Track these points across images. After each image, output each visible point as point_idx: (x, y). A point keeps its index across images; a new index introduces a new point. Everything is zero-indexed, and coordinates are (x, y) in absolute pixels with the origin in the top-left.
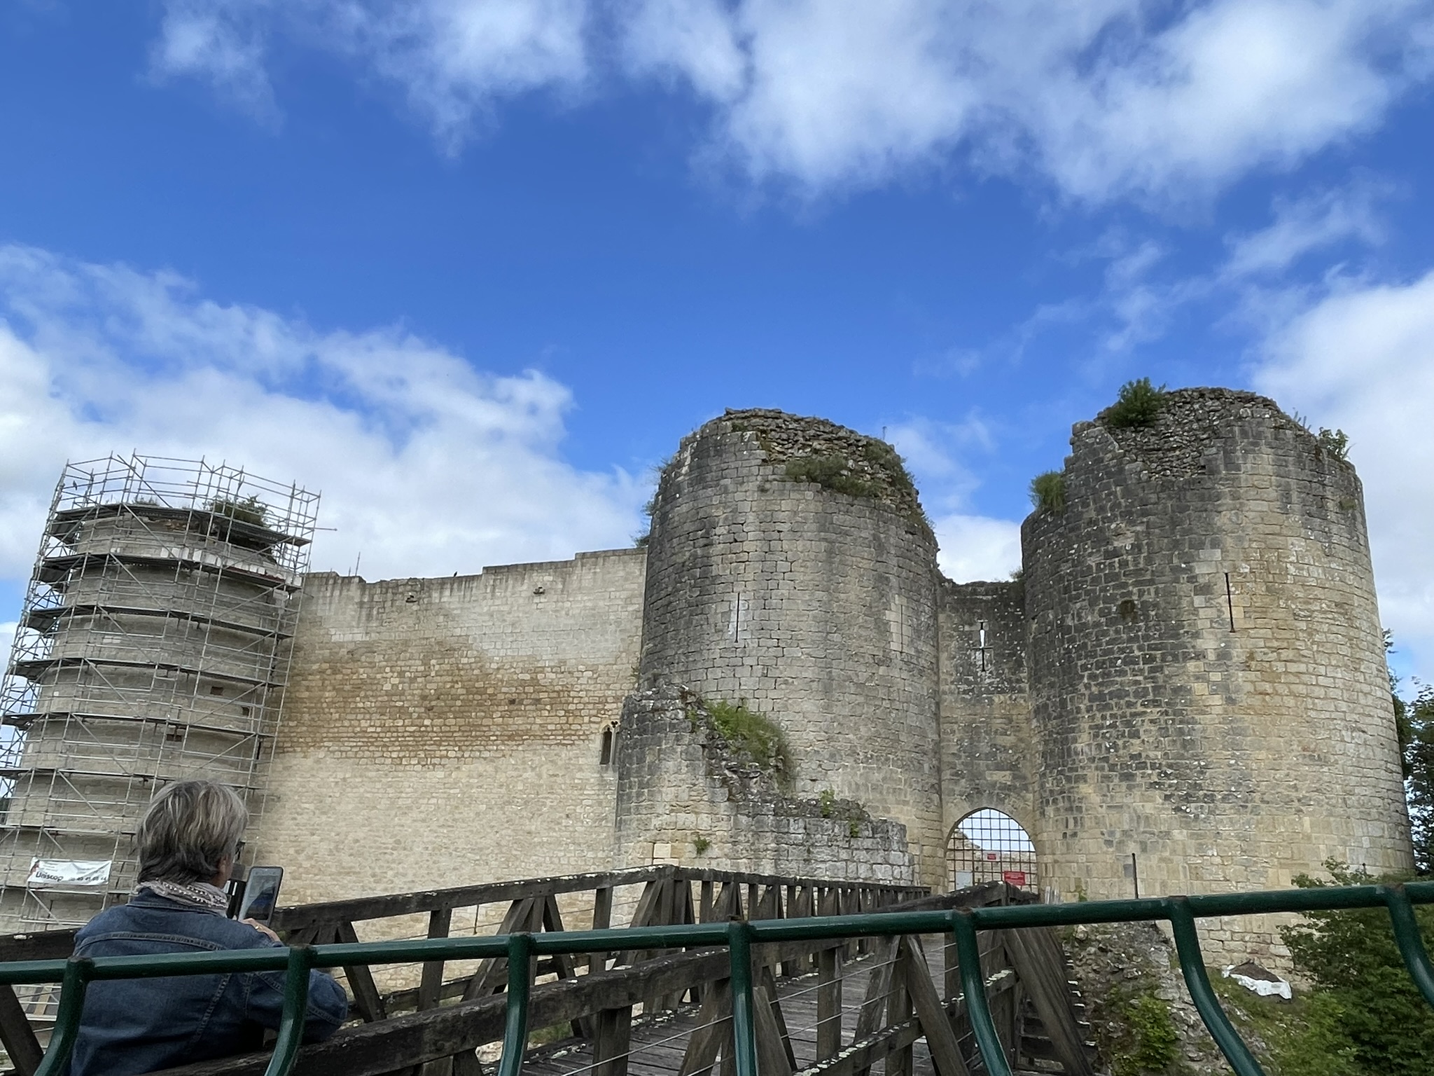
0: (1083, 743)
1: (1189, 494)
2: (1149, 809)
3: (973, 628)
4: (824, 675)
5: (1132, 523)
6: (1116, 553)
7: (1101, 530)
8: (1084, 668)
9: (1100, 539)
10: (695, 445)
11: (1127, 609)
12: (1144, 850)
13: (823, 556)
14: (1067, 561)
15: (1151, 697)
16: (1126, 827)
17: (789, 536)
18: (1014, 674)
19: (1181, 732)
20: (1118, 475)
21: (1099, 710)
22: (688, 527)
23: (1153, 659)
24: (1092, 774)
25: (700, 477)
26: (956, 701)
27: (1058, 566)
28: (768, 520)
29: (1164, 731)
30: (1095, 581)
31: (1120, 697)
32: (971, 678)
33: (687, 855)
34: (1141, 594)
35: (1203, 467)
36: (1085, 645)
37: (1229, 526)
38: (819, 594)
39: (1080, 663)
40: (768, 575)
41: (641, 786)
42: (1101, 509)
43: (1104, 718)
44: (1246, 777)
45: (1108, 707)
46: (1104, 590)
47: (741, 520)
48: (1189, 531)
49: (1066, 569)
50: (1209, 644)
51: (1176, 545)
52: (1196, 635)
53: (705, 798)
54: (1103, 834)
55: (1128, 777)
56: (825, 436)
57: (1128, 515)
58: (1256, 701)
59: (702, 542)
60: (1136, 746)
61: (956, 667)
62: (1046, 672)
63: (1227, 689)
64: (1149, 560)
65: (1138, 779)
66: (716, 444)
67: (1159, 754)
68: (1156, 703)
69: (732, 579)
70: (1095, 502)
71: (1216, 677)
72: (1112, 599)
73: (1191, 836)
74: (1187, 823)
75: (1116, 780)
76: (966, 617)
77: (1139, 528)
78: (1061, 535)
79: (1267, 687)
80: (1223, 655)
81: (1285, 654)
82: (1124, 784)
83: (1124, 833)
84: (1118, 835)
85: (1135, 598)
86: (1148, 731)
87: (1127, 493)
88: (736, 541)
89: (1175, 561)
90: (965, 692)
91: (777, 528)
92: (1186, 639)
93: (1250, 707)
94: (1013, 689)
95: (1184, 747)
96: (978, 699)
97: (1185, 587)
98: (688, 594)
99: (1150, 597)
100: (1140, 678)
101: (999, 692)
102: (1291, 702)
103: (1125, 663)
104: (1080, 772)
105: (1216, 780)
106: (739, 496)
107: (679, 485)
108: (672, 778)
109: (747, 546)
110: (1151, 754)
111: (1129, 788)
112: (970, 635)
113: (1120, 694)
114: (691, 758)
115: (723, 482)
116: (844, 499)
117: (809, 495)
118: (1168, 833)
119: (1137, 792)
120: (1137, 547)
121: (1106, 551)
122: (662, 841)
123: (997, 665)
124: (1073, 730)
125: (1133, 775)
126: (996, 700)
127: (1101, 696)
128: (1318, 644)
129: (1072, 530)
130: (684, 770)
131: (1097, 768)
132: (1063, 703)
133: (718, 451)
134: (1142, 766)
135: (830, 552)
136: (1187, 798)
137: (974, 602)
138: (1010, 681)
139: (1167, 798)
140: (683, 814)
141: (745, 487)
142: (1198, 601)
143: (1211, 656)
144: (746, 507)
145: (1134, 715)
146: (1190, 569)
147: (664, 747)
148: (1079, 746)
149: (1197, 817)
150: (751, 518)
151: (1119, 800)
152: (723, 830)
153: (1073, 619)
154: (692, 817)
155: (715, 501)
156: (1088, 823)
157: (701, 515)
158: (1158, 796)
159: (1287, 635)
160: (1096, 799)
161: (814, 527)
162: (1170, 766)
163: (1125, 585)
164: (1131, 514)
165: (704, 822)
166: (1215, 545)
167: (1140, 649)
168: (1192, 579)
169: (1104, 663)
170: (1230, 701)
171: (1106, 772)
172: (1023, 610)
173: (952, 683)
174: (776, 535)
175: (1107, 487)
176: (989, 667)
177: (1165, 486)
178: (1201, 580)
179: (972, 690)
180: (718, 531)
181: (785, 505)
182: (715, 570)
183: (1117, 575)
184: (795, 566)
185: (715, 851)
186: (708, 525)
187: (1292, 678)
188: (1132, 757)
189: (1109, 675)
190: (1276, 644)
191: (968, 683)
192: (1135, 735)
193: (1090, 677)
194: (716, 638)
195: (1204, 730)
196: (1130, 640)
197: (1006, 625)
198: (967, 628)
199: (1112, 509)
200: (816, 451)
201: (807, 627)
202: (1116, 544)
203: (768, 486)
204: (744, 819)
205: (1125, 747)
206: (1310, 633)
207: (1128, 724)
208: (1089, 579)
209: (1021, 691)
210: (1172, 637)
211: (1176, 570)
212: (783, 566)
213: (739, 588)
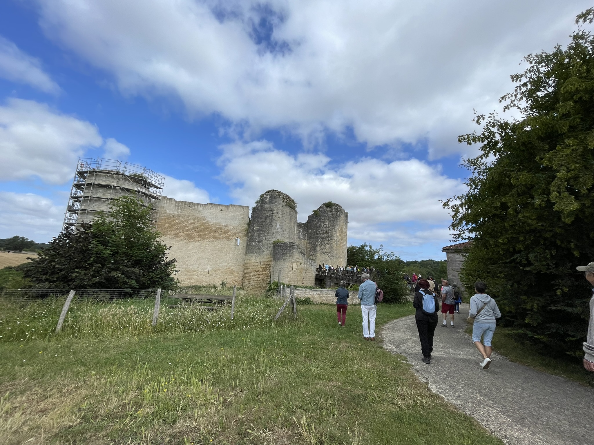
0: (318, 249)
1: (335, 219)
4: (289, 237)
6: (326, 225)
9: (324, 222)
11: (326, 232)
16: (323, 260)
17: (286, 215)
20: (327, 214)
22: (268, 209)
23: (329, 239)
24: (319, 252)
25: (271, 201)
28: (283, 211)
29: (329, 248)
30: (322, 228)
32: (299, 237)
35: (337, 215)
36: (320, 236)
37: (339, 224)
38: (289, 224)
39: (319, 238)
40: (283, 220)
42: (324, 218)
43: (321, 246)
44: (337, 255)
45: (322, 244)
46: (324, 229)
47: (278, 210)
48: (335, 224)
49: (318, 225)
50: (335, 238)
51: (333, 225)
55: (324, 253)
56: (289, 198)
59: (272, 213)
60: (325, 250)
62: (312, 238)
63: (336, 244)
64: (330, 226)
66: (275, 197)
67: (328, 251)
68: (329, 245)
69: (277, 220)
71: (335, 242)
72: (325, 231)
76: (299, 228)
77: (329, 222)
78: (318, 220)
79: (340, 244)
80: (337, 240)
87: (328, 217)
88: (278, 214)
92: (333, 237)
93: (338, 246)
95: (331, 250)
97: (334, 231)
98: (268, 221)
99: (329, 231)
100: (327, 241)
102: (341, 246)
103: (325, 239)
104: (317, 252)
105: (334, 255)
106: (278, 206)
107: (266, 202)
108: (296, 255)
109: (280, 215)
112: (300, 231)
113: (324, 243)
115: (276, 204)
116: (292, 210)
117: (289, 208)
119: (325, 256)
120: (329, 224)
122: (295, 263)
123: (303, 235)
124: (316, 247)
126: (302, 240)
129: (320, 220)
130: (298, 254)
132: (315, 243)
134: (326, 252)
135: (290, 218)
136: (331, 257)
137: (301, 226)
138: (304, 238)
139: (329, 256)
141: (280, 205)
142: (335, 233)
143: (335, 240)
144: (280, 209)
145: (326, 246)
147: (294, 250)
149: (331, 259)
150: (280, 211)
151: (323, 256)
152: (303, 262)
153: (318, 232)
154: (299, 260)
155: (274, 206)
157: (272, 208)
158: (327, 256)
160: (319, 256)
161: (289, 214)
162: (329, 253)
163: (326, 229)
164: (328, 220)
165: (301, 261)
166: (337, 226)
167: (327, 238)
171: (321, 253)
172: (307, 228)
177: (333, 217)
179: (299, 239)
180: (275, 211)
181: (285, 210)
182: (274, 218)
183: (326, 227)
186: (273, 210)
187: (342, 243)
189: (323, 240)
190: (341, 239)
192: (326, 248)
193: (320, 240)
194: (274, 229)
195: (333, 249)
196: (326, 236)
197: (305, 229)
199: (326, 218)
200: (288, 201)
201: (287, 229)
203: (283, 206)
204: (306, 260)
206: (344, 238)
209: (306, 240)
210: (331, 237)
211: (333, 228)
212: (285, 219)
213: (278, 222)
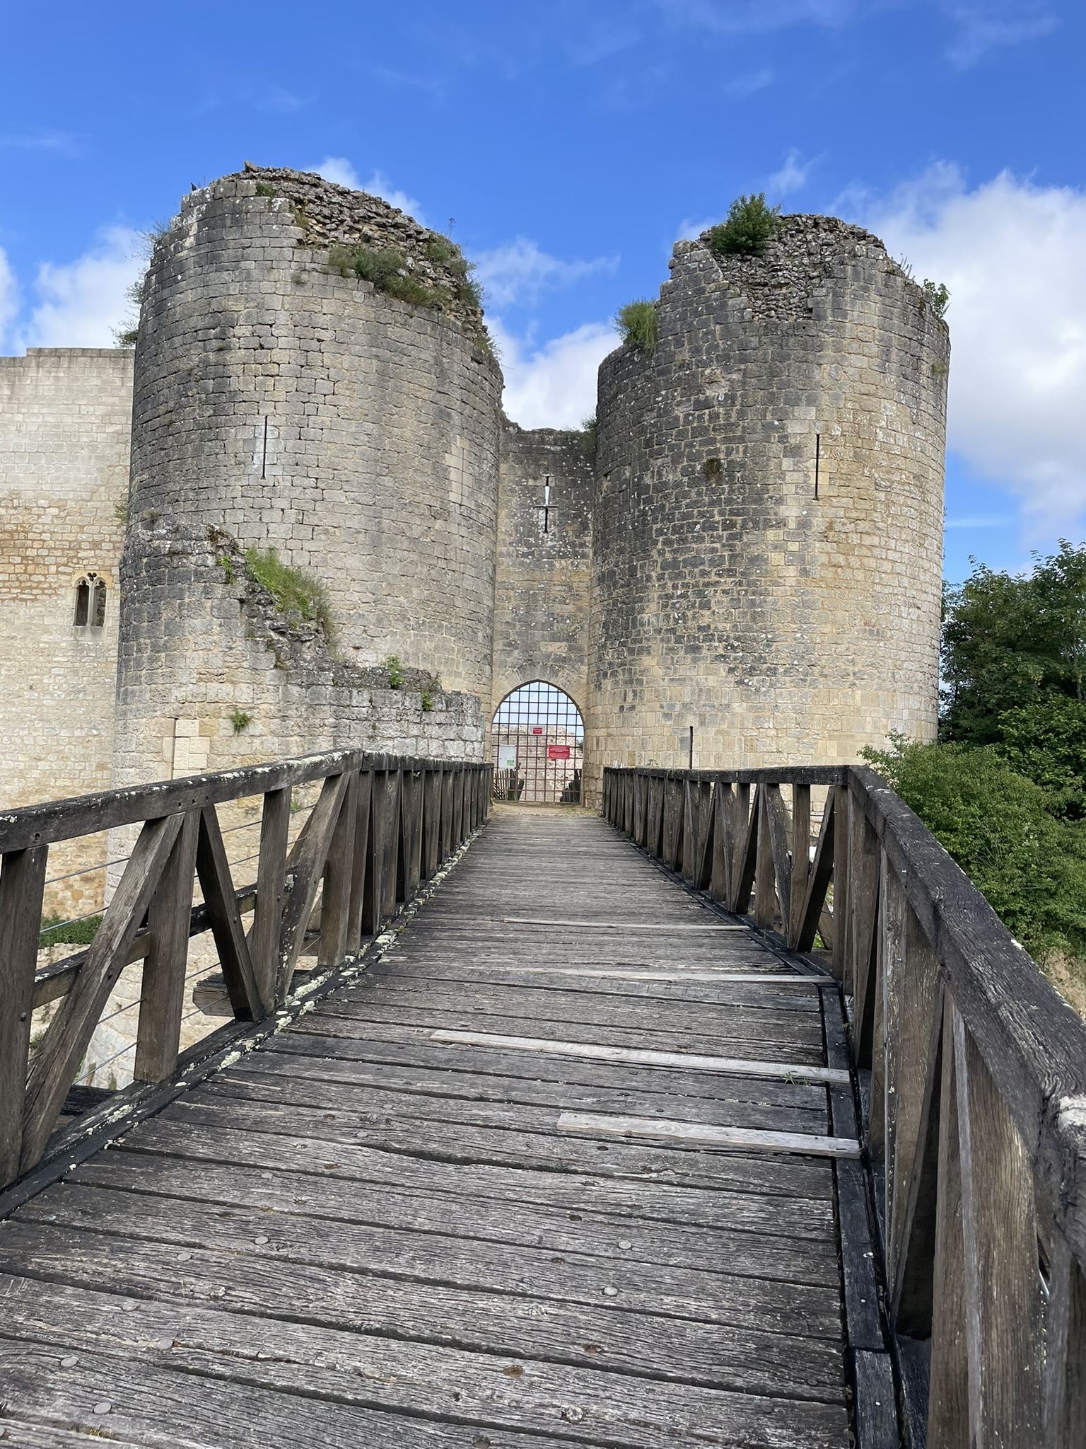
0: (651, 613)
1: (792, 340)
2: (712, 681)
3: (538, 483)
4: (372, 527)
5: (728, 370)
6: (707, 404)
7: (694, 375)
8: (660, 532)
9: (692, 386)
10: (204, 208)
11: (713, 468)
12: (702, 723)
13: (374, 378)
14: (651, 410)
15: (726, 566)
16: (687, 700)
17: (332, 348)
18: (577, 537)
19: (753, 604)
20: (719, 311)
21: (671, 579)
22: (196, 322)
23: (733, 525)
24: (657, 646)
25: (211, 253)
26: (514, 564)
27: (642, 416)
28: (304, 325)
29: (735, 603)
30: (681, 435)
31: (695, 566)
32: (532, 540)
33: (223, 732)
34: (728, 454)
35: (810, 310)
36: (663, 506)
37: (826, 382)
38: (369, 427)
39: (655, 527)
40: (306, 396)
41: (156, 649)
42: (696, 351)
43: (675, 587)
44: (808, 651)
45: (680, 575)
46: (691, 446)
47: (268, 319)
48: (786, 385)
49: (650, 419)
50: (791, 511)
52: (780, 501)
53: (245, 664)
54: (662, 707)
55: (695, 649)
56: (379, 219)
57: (724, 359)
58: (829, 573)
59: (215, 344)
60: (705, 617)
61: (516, 525)
62: (615, 536)
63: (803, 559)
64: (742, 414)
65: (704, 651)
66: (235, 211)
67: (728, 626)
68: (731, 573)
69: (257, 396)
70: (690, 343)
71: (794, 547)
72: (697, 457)
73: (749, 709)
74: (748, 697)
75: (682, 653)
76: (530, 471)
77: (734, 376)
78: (648, 379)
79: (841, 559)
80: (804, 524)
81: (863, 526)
82: (689, 657)
83: (685, 705)
84: (677, 708)
85: (722, 456)
86: (719, 601)
87: (727, 334)
88: (262, 347)
89: (769, 417)
90: (525, 555)
91: (317, 335)
92: (770, 504)
93: (822, 579)
94: (575, 554)
95: (754, 619)
96: (538, 564)
97: (775, 448)
98: (195, 413)
99: (737, 457)
100: (717, 545)
101: (561, 557)
102: (860, 575)
103: (704, 529)
104: (644, 644)
105: (782, 653)
106: (266, 286)
107: (181, 262)
108: (200, 639)
109: (277, 355)
110: (720, 626)
111: (695, 660)
112: (533, 491)
113: (695, 562)
114: (225, 617)
115: (243, 264)
116: (400, 306)
117: (359, 296)
118: (728, 706)
119: (701, 666)
120: (731, 398)
121: (697, 401)
122: (188, 716)
123: (561, 526)
124: (641, 599)
125: (699, 648)
126: (557, 565)
127: (674, 564)
128: (894, 516)
129: (661, 373)
130: (216, 629)
131: (662, 640)
132: (633, 571)
133: (237, 220)
134: (709, 639)
135: (382, 374)
136: (751, 671)
137: (543, 453)
138: (573, 545)
139: (731, 670)
140: (215, 685)
141: (275, 275)
142: (787, 463)
143: (792, 525)
144: (276, 302)
145: (707, 585)
146: (783, 428)
147: (187, 600)
148: (646, 617)
149: (758, 690)
150: (283, 318)
151: (681, 671)
152: (269, 702)
153: (652, 477)
154: (228, 688)
155: (234, 289)
156: (647, 696)
157: (214, 306)
158: (722, 669)
159: (867, 505)
160: (658, 671)
161: (364, 338)
162: (737, 639)
163: (712, 441)
164: (728, 357)
165: (243, 694)
166: (811, 401)
167: (721, 513)
168: (783, 439)
169: (682, 527)
170: (804, 572)
171: (672, 644)
172: (594, 464)
173: (511, 544)
174: (315, 344)
175: (705, 324)
176: (552, 529)
177: (768, 330)
178: (792, 441)
179: (532, 554)
180: (238, 331)
181: (328, 306)
182: (234, 384)
183: (706, 429)
184: (340, 388)
185: (256, 727)
186: (222, 323)
187: (865, 551)
188: (700, 628)
189: (684, 541)
190: (854, 514)
191: (529, 545)
192: (706, 606)
193: (666, 543)
194: (236, 472)
195: (775, 603)
196: (712, 503)
197: (574, 481)
198: (531, 482)
199: (708, 352)
200: (367, 239)
201: (353, 463)
202: (708, 393)
203: (305, 277)
204: (295, 690)
205: (694, 618)
206: (888, 504)
207: (700, 594)
208: (674, 432)
209: (584, 556)
210: (755, 502)
211: (769, 427)
212: (325, 386)
213: (267, 409)
